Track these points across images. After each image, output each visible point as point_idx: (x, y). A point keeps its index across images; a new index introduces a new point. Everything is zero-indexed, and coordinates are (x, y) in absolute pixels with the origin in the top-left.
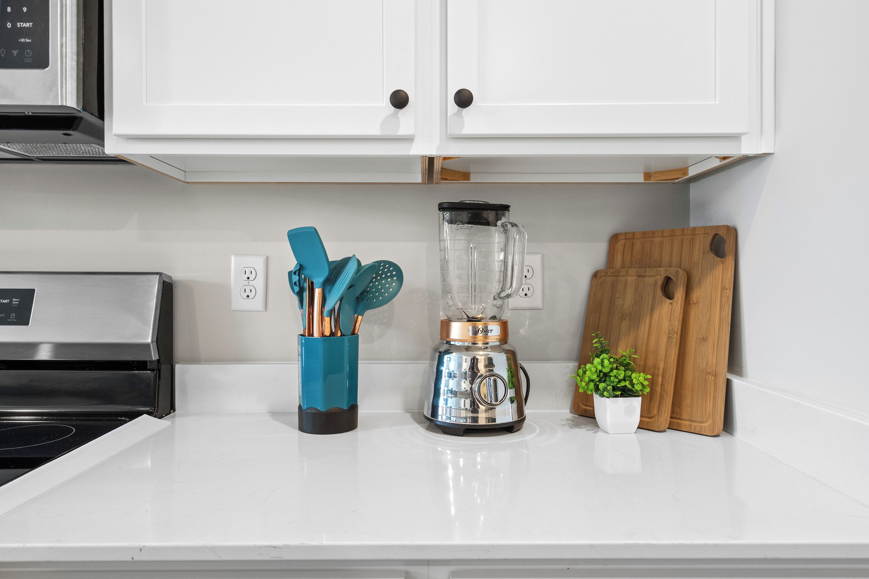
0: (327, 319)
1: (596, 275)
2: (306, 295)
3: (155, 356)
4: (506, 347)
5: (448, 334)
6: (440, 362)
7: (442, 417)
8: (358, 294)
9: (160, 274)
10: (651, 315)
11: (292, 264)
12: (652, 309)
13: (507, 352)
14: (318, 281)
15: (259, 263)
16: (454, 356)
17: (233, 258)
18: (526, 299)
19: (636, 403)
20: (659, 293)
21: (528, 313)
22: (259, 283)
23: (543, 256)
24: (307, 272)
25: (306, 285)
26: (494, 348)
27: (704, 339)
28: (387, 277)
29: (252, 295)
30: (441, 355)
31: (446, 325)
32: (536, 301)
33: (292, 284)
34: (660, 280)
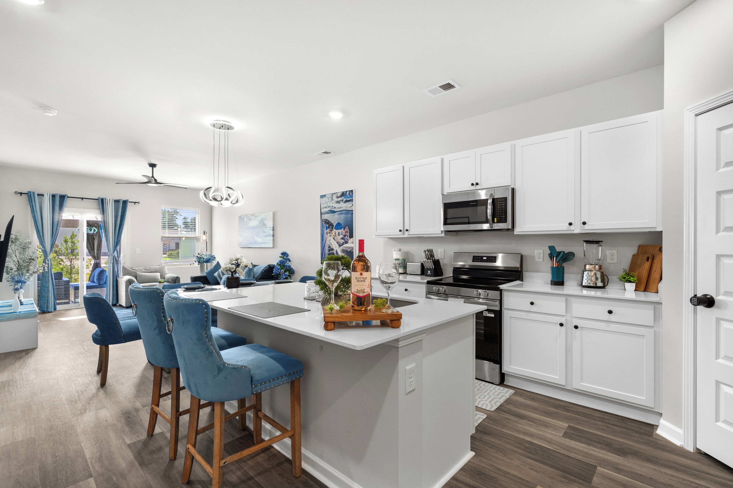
0: (557, 263)
1: (633, 255)
2: (552, 259)
3: (520, 270)
4: (601, 271)
5: (586, 268)
6: (584, 273)
7: (584, 284)
8: (564, 259)
9: (521, 254)
10: (643, 265)
11: (549, 252)
12: (644, 264)
13: (601, 272)
14: (555, 256)
15: (542, 251)
16: (587, 272)
17: (536, 250)
18: (612, 261)
19: (634, 284)
20: (646, 260)
21: (613, 264)
22: (542, 256)
23: (617, 250)
24: (552, 254)
25: (552, 257)
26: (597, 271)
27: (655, 271)
28: (571, 255)
29: (540, 258)
30: (584, 272)
31: (585, 266)
32: (615, 261)
33: (549, 256)
34: (646, 257)
